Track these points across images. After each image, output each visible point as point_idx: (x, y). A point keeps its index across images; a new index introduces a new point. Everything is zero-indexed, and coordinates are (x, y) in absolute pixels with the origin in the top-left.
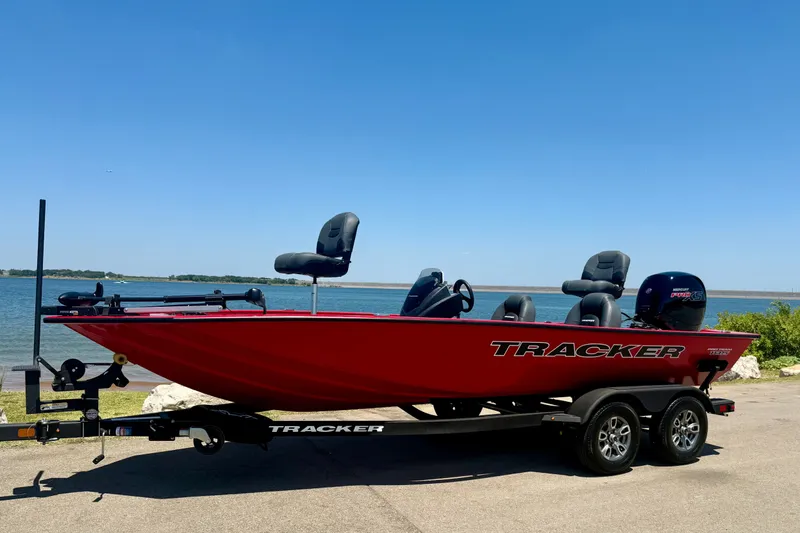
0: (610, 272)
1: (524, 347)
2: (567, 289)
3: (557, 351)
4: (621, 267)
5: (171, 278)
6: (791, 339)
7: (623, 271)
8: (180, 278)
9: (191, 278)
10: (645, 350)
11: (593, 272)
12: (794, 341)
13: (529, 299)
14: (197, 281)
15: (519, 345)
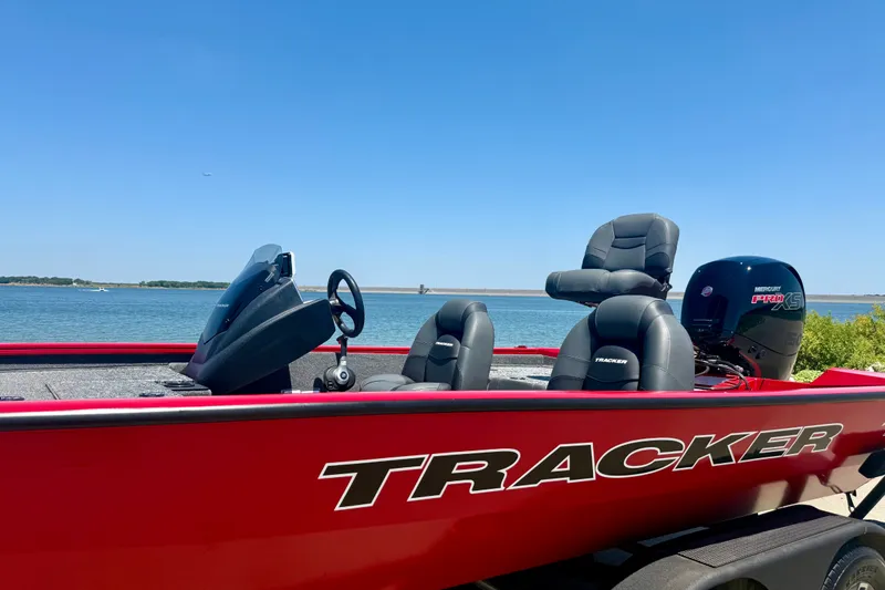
0: (641, 254)
1: (441, 470)
2: (558, 289)
3: (545, 471)
4: (663, 244)
5: (142, 284)
6: (812, 349)
7: (667, 250)
8: (150, 285)
9: (161, 284)
10: (763, 440)
11: (604, 253)
12: (814, 351)
13: (483, 308)
14: (167, 286)
15: (424, 467)
